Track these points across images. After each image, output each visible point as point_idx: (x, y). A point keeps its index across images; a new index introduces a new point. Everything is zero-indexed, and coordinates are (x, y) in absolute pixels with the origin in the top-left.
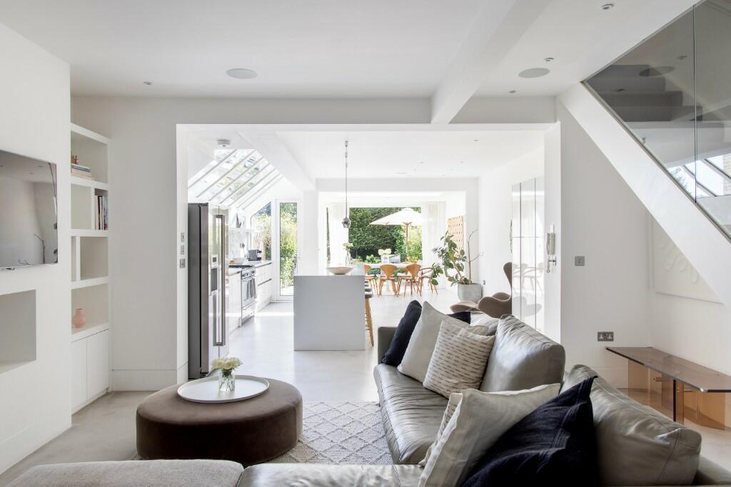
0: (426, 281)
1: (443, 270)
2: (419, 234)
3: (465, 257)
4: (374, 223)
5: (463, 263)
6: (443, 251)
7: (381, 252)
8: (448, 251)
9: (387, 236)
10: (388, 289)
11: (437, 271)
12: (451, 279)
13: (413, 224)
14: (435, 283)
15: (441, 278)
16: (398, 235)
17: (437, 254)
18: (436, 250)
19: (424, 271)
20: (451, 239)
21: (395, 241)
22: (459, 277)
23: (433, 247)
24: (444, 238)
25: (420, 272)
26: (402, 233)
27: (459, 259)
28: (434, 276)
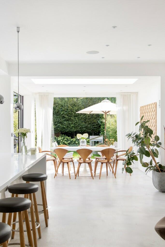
0: (121, 164)
1: (138, 157)
2: (116, 121)
3: (160, 143)
4: (80, 112)
5: (158, 149)
6: (137, 136)
7: (79, 136)
8: (142, 136)
9: (95, 123)
10: (85, 170)
11: (131, 158)
12: (145, 165)
13: (111, 113)
14: (129, 171)
15: (136, 165)
16: (102, 122)
17: (131, 139)
18: (130, 135)
19: (119, 154)
20: (147, 124)
21: (100, 126)
22: (154, 164)
23: (127, 133)
24: (139, 124)
25: (115, 155)
26: (104, 121)
27: (153, 145)
28: (129, 163)
